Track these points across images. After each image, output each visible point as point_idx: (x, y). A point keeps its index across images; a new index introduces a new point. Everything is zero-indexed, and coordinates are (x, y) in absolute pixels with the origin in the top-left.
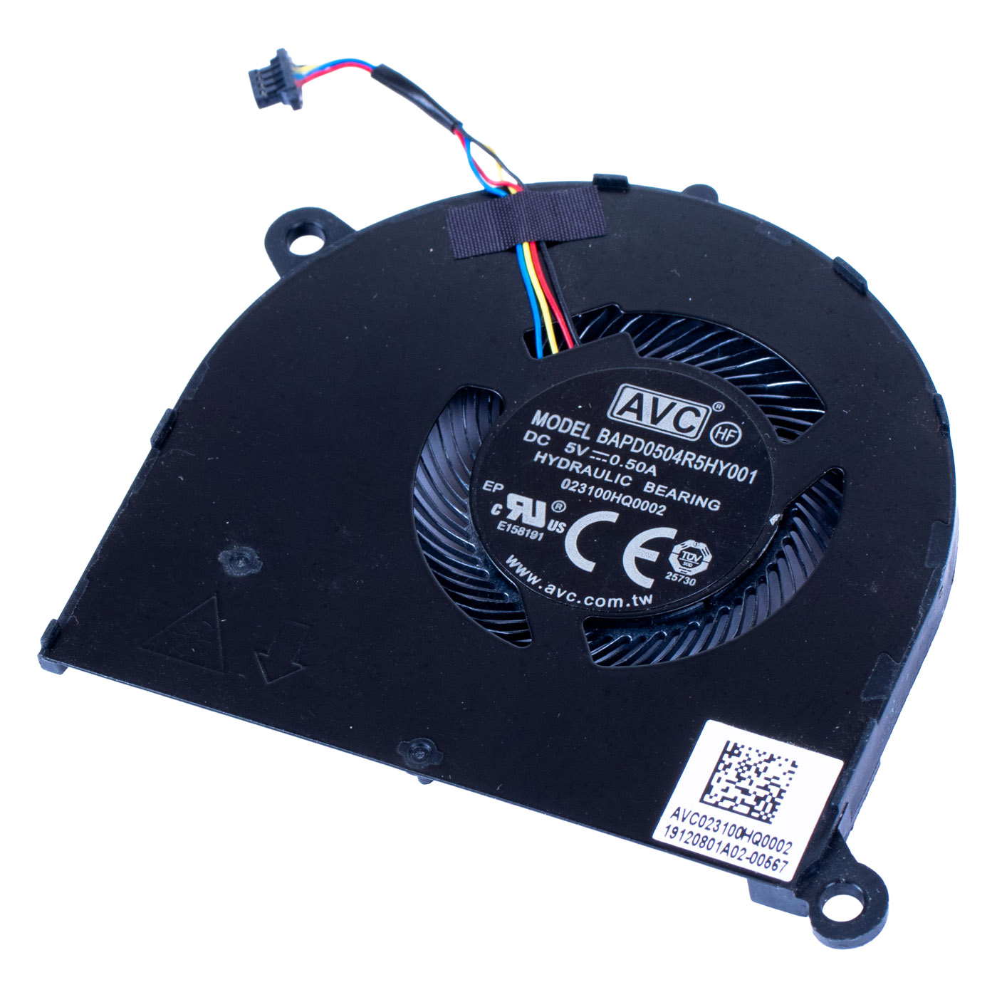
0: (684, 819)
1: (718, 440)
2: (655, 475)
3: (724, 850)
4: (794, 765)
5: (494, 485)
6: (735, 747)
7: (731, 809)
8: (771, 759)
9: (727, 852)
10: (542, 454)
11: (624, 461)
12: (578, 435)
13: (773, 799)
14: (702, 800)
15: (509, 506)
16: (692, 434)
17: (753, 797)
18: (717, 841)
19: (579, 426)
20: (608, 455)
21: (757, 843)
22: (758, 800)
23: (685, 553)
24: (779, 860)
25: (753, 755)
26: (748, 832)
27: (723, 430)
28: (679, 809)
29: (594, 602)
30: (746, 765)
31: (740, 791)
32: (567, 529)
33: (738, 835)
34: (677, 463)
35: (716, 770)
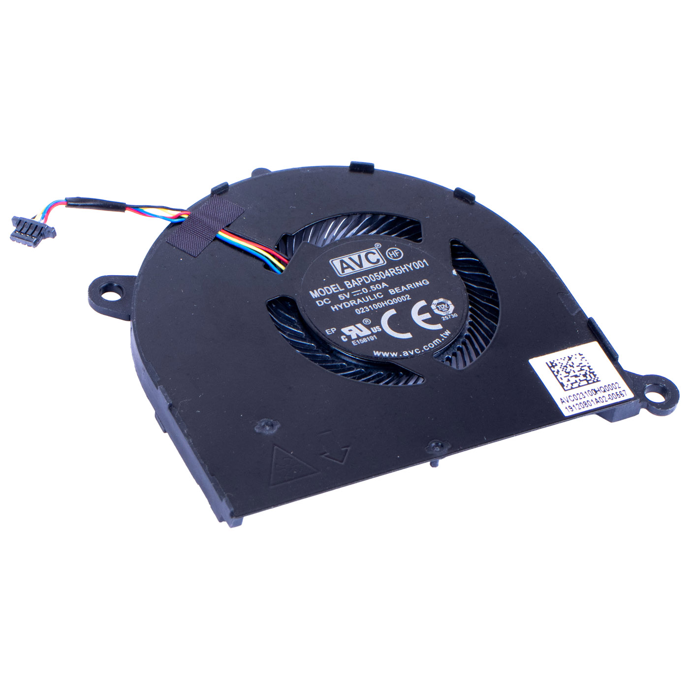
0: (568, 401)
1: (394, 257)
2: (388, 286)
3: (597, 402)
4: (580, 355)
5: (330, 330)
6: (552, 363)
7: (579, 386)
8: (570, 359)
9: (598, 402)
10: (334, 307)
11: (369, 289)
12: (338, 291)
13: (589, 372)
14: (565, 390)
15: (347, 334)
16: (381, 262)
17: (581, 376)
18: (590, 401)
19: (334, 287)
20: (360, 290)
21: (605, 391)
22: (585, 375)
23: (438, 306)
24: (620, 392)
25: (562, 361)
26: (597, 390)
27: (391, 253)
28: (561, 399)
29: (428, 347)
30: (564, 367)
31: (574, 377)
32: (381, 327)
33: (595, 393)
34: (390, 276)
35: (556, 376)
